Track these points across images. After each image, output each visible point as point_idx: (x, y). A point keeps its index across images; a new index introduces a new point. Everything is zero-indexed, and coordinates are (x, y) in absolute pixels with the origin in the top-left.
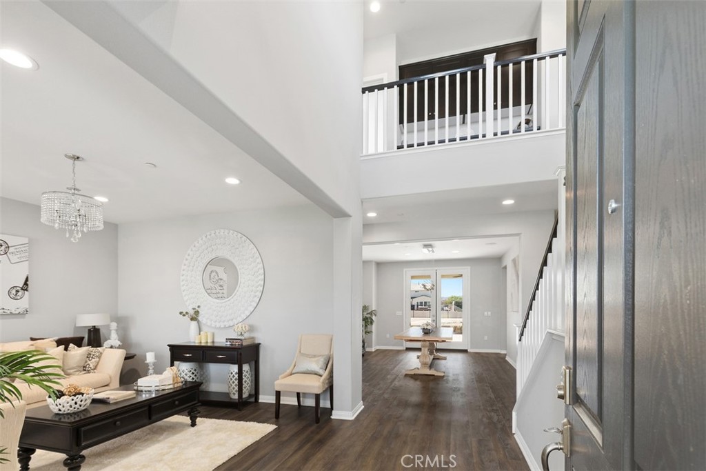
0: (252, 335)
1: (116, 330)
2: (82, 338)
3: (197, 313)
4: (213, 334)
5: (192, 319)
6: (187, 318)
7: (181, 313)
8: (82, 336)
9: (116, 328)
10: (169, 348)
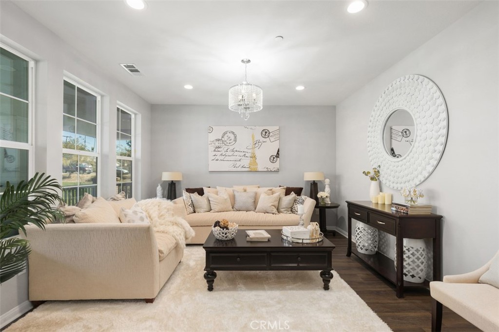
0: (433, 203)
1: (329, 185)
2: (301, 189)
3: (377, 172)
4: (392, 197)
5: (372, 179)
6: (368, 178)
7: (364, 172)
8: (302, 187)
9: (328, 183)
10: (347, 204)
